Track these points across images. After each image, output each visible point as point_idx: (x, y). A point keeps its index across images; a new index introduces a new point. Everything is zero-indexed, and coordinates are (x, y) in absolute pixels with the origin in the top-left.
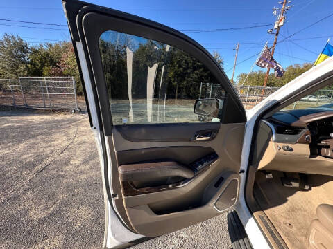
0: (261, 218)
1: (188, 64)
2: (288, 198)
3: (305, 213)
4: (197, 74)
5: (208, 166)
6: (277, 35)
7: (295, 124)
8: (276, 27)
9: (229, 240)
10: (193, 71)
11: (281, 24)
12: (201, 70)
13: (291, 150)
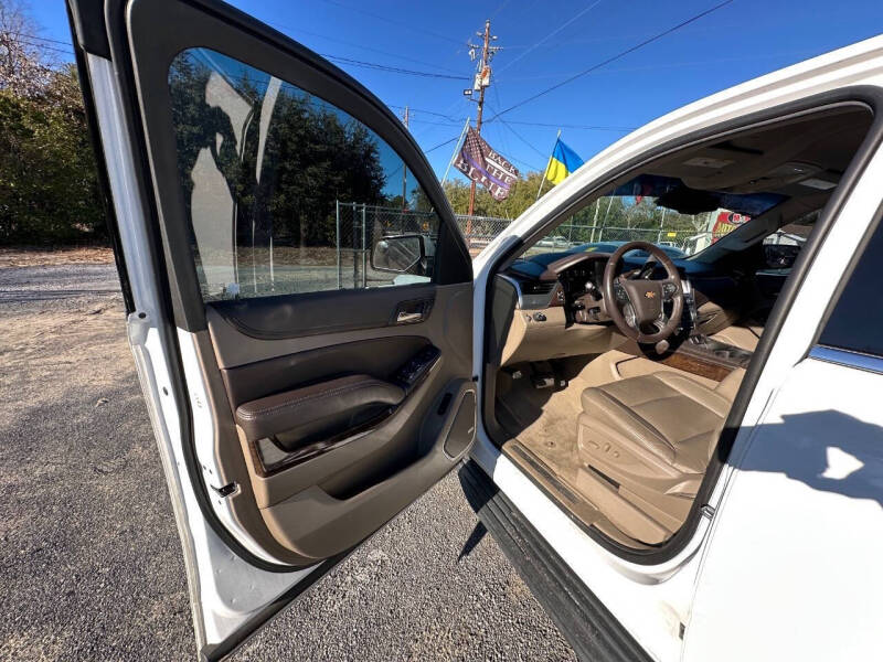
0: (515, 448)
1: (284, 143)
2: (543, 408)
3: (566, 421)
4: (314, 176)
5: (426, 373)
6: (481, 104)
7: (544, 276)
8: (477, 87)
9: (467, 506)
10: (304, 166)
11: (486, 82)
12: (325, 165)
13: (544, 319)
